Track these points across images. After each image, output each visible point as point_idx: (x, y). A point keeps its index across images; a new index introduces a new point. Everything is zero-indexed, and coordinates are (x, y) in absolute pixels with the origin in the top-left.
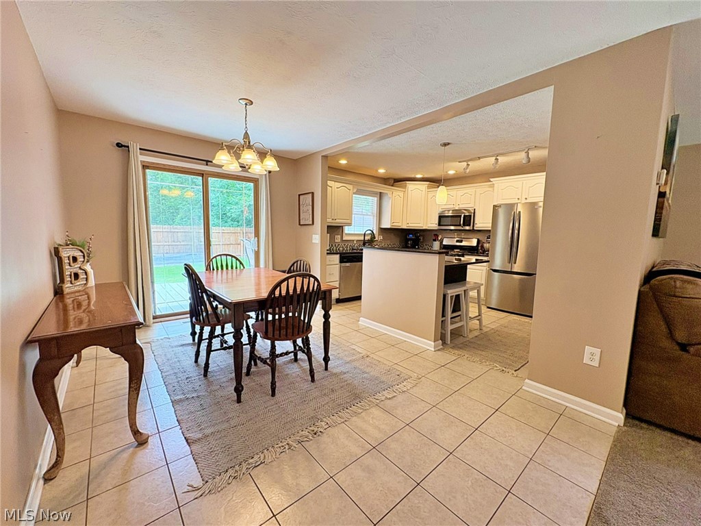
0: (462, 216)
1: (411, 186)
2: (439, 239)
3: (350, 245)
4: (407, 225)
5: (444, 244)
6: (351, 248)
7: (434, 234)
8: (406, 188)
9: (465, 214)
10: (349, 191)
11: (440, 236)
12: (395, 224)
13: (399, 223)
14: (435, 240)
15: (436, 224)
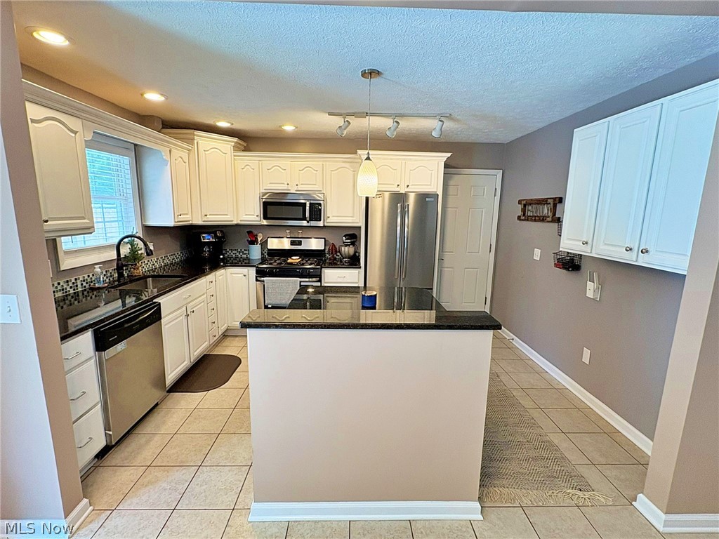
0: (308, 205)
1: (204, 141)
2: (259, 239)
3: (81, 279)
4: (205, 219)
5: (269, 248)
6: (87, 286)
7: (248, 232)
8: (193, 144)
9: (312, 202)
10: (73, 135)
11: (260, 234)
12: (183, 218)
13: (187, 214)
14: (253, 242)
15: (257, 216)
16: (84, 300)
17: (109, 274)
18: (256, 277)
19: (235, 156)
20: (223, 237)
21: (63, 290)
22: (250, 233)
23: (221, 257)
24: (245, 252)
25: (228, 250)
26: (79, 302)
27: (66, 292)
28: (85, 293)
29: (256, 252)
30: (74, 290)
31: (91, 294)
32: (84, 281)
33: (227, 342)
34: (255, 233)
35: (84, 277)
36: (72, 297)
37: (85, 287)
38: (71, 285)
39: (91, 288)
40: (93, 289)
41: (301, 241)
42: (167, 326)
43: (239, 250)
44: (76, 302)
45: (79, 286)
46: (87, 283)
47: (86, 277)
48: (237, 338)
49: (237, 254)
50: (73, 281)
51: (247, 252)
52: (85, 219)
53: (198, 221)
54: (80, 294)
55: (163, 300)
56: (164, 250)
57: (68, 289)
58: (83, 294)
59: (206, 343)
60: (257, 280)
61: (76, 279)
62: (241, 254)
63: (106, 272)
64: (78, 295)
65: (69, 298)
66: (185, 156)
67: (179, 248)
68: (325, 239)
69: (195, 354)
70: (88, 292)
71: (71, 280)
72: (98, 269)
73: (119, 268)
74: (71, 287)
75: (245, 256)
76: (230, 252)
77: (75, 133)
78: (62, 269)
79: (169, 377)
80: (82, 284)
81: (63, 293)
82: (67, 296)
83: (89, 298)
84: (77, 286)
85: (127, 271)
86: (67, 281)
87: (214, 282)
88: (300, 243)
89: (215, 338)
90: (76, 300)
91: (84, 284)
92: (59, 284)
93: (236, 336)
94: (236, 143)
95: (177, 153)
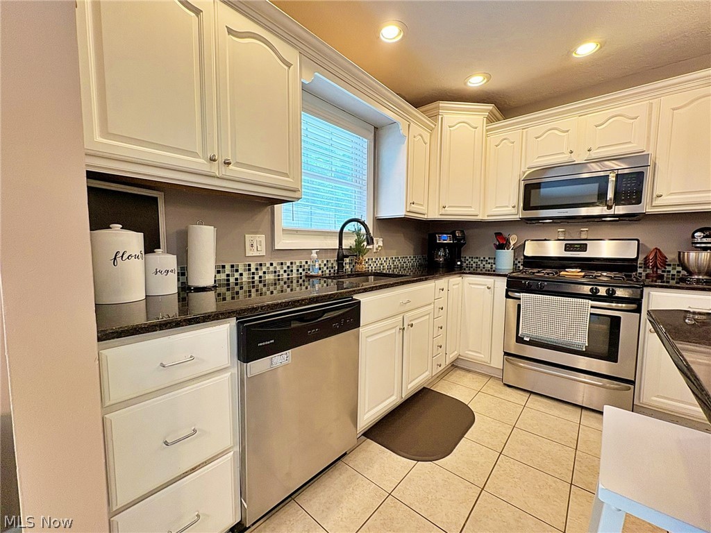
0: (611, 179)
1: (451, 115)
2: (512, 243)
3: (298, 264)
4: (443, 211)
5: (526, 253)
6: (304, 273)
7: (495, 233)
8: (436, 121)
9: (620, 172)
10: (287, 68)
11: (514, 236)
12: (414, 208)
13: (422, 205)
14: (503, 245)
15: (514, 207)
16: (298, 289)
17: (330, 265)
18: (507, 291)
19: (487, 131)
20: (464, 238)
21: (275, 272)
22: (498, 235)
23: (459, 263)
24: (489, 261)
25: (467, 258)
26: (292, 290)
27: (279, 276)
28: (301, 281)
29: (506, 260)
30: (288, 275)
31: (306, 284)
32: (301, 267)
33: (456, 376)
34: (505, 234)
35: (301, 262)
36: (285, 283)
37: (301, 274)
38: (285, 268)
39: (306, 276)
40: (309, 277)
41: (586, 244)
42: (370, 340)
43: (482, 258)
44: (289, 290)
45: (295, 271)
46: (304, 270)
47: (304, 263)
48: (470, 375)
49: (479, 263)
50: (288, 264)
51: (492, 261)
52: (288, 177)
53: (433, 214)
54: (295, 281)
55: (365, 299)
56: (395, 251)
57: (282, 272)
58: (298, 282)
59: (427, 373)
60: (507, 296)
61: (292, 263)
62: (484, 263)
63: (327, 261)
64: (292, 282)
65: (282, 283)
66: (426, 135)
67: (412, 251)
68: (638, 240)
69: (409, 386)
70: (304, 281)
71: (286, 263)
72: (314, 255)
73: (340, 259)
74: (285, 271)
75: (489, 266)
76: (470, 260)
77: (289, 65)
78: (276, 248)
79: (366, 417)
80: (298, 270)
81: (275, 276)
82: (279, 280)
83: (304, 288)
84: (292, 271)
85: (351, 266)
86: (282, 264)
87: (445, 290)
88: (583, 248)
89: (440, 369)
90: (288, 287)
91: (301, 270)
92: (272, 264)
93: (469, 371)
94: (491, 112)
95: (416, 129)
